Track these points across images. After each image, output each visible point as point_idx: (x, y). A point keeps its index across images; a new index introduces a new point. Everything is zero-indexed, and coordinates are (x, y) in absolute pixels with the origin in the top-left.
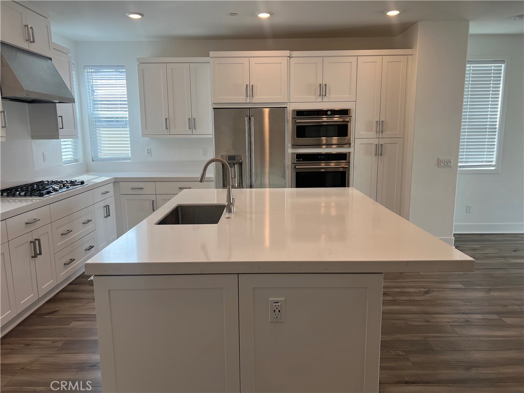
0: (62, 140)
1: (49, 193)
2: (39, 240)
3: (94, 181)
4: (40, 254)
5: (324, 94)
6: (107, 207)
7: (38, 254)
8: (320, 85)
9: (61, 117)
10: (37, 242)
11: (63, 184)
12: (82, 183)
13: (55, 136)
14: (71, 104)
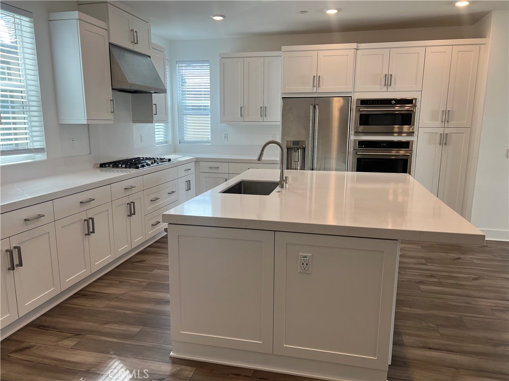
0: (156, 124)
1: (143, 166)
2: (134, 203)
3: (179, 159)
4: (134, 214)
5: (389, 84)
6: (189, 182)
7: (133, 214)
8: (386, 75)
9: (156, 105)
10: (132, 204)
11: (154, 161)
12: (169, 160)
13: (150, 120)
14: (164, 94)
